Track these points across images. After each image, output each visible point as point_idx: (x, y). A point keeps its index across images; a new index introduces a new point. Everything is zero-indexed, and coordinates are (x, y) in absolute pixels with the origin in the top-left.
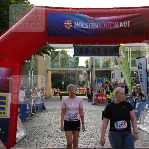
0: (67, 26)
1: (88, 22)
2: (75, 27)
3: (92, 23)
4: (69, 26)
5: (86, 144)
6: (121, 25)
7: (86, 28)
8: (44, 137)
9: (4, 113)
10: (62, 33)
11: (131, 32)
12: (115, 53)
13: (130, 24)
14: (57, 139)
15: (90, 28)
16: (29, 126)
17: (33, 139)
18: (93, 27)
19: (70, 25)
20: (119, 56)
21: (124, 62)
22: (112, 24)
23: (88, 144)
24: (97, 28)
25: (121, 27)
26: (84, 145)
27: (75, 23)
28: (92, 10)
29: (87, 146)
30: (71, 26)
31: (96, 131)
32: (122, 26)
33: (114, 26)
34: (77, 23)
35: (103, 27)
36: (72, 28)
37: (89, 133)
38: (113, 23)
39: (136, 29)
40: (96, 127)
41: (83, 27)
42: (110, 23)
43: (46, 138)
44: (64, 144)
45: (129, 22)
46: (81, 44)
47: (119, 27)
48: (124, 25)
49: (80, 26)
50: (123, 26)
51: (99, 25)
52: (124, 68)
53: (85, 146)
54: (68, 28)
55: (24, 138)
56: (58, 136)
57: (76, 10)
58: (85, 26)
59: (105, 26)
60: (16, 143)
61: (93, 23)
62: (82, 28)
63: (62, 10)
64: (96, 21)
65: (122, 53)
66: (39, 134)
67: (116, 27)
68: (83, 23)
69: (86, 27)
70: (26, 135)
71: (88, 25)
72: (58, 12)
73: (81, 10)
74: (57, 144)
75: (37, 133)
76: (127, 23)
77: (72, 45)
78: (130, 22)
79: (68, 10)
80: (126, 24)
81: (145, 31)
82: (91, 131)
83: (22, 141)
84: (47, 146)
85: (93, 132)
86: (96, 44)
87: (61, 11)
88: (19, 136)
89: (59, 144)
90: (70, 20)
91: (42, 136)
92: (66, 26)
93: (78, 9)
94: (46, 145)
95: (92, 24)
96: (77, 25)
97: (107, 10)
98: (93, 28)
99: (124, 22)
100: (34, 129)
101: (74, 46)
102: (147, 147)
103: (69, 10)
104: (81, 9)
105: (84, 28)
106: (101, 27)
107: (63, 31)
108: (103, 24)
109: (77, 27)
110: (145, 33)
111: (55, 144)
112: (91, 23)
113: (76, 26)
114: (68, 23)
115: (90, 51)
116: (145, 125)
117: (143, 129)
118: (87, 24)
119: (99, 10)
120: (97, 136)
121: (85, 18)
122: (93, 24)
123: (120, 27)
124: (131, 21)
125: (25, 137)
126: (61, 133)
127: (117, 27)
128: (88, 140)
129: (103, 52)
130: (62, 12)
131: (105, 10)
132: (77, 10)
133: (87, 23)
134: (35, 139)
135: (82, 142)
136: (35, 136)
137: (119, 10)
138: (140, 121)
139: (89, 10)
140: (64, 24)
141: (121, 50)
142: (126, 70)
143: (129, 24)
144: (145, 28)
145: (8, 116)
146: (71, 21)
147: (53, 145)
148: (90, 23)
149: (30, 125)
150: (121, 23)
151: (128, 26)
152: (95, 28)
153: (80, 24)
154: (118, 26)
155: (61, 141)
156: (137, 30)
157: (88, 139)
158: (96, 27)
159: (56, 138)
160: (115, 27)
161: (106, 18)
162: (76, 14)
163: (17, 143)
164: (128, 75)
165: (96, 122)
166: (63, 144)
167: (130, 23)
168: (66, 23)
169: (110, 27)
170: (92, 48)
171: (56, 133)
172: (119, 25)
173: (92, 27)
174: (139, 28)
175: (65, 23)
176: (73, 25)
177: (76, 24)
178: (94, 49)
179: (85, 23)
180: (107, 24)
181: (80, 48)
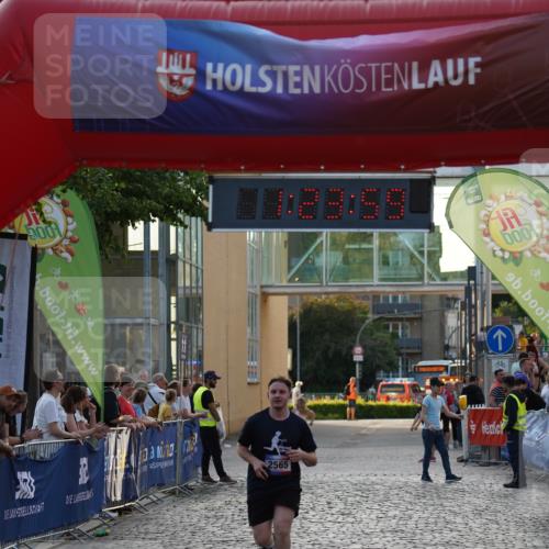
0: (172, 81)
1: (271, 63)
2: (209, 87)
3: (293, 69)
4: (180, 84)
6: (436, 75)
7: (261, 90)
11: (486, 108)
12: (412, 211)
13: (478, 70)
15: (280, 90)
18: (299, 85)
19: (182, 76)
22: (389, 70)
24: (317, 90)
25: (436, 84)
27: (209, 67)
28: (298, 4)
30: (189, 82)
32: (440, 79)
33: (399, 82)
34: (220, 66)
35: (346, 87)
36: (192, 90)
38: (396, 65)
39: (511, 97)
41: (248, 88)
42: (378, 69)
45: (472, 61)
46: (247, 170)
47: (422, 86)
48: (450, 73)
49: (233, 83)
50: (446, 80)
51: (328, 78)
54: (177, 91)
58: (256, 81)
59: (358, 84)
61: (297, 68)
62: (241, 93)
64: (309, 58)
67: (410, 84)
68: (249, 68)
69: (264, 84)
71: (273, 75)
73: (240, 4)
76: (466, 64)
78: (478, 59)
79: (179, 4)
80: (461, 69)
86: (319, 171)
87: (144, 8)
90: (184, 52)
95: (291, 73)
96: (219, 75)
98: (298, 91)
99: (450, 63)
101: (212, 181)
105: (254, 90)
106: (338, 88)
108: (346, 71)
109: (220, 87)
112: (284, 68)
113: (214, 82)
114: (176, 69)
115: (291, 201)
118: (267, 73)
121: (258, 41)
122: (296, 74)
123: (430, 84)
124: (482, 57)
127: (416, 85)
131: (362, 2)
132: (222, 4)
133: (267, 67)
137: (428, 5)
139: (283, 2)
143: (473, 71)
146: (188, 57)
148: (280, 69)
150: (436, 65)
151: (472, 80)
152: (306, 91)
153: (234, 73)
154: (420, 82)
156: (516, 98)
158: (310, 87)
161: (363, 41)
162: (216, 25)
167: (477, 65)
168: (168, 66)
169: (378, 86)
172: (423, 78)
173: (291, 85)
174: (524, 90)
176: (201, 75)
177: (215, 70)
178: (308, 192)
179: (260, 66)
180: (366, 72)
181: (241, 190)
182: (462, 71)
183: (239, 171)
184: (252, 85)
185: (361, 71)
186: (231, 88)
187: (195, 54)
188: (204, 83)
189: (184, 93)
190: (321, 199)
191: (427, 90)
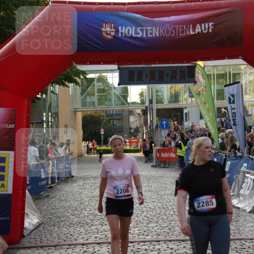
0: (107, 33)
1: (141, 26)
2: (120, 35)
3: (149, 28)
4: (110, 34)
5: (143, 234)
6: (198, 29)
7: (138, 36)
8: (72, 225)
9: (3, 186)
10: (98, 47)
11: (215, 40)
12: (188, 77)
13: (213, 27)
14: (93, 228)
15: (145, 36)
16: (45, 207)
17: (52, 228)
18: (151, 34)
19: (111, 32)
20: (195, 83)
21: (204, 92)
22: (182, 28)
23: (146, 234)
24: (158, 35)
25: (198, 32)
26: (138, 236)
27: (120, 28)
28: (149, 5)
29: (145, 237)
30: (113, 34)
31: (159, 212)
32: (200, 30)
33: (186, 32)
34: (124, 28)
35: (168, 34)
36: (114, 37)
37: (148, 215)
38: (185, 26)
39: (224, 36)
40: (159, 205)
41: (134, 35)
42: (179, 27)
43: (75, 226)
44: (106, 236)
45: (210, 24)
46: (131, 64)
47: (194, 33)
48: (203, 28)
49: (128, 34)
50: (202, 31)
51: (161, 31)
52: (205, 103)
53: (140, 237)
54: (109, 37)
55: (37, 227)
56: (94, 222)
57: (120, 6)
58: (136, 33)
59: (172, 33)
60: (24, 236)
61: (151, 28)
62: (131, 37)
63: (97, 6)
64: (155, 25)
65: (200, 78)
66: (63, 219)
68: (134, 28)
69: (139, 34)
70: (41, 223)
71: (142, 30)
72: (91, 10)
73: (129, 6)
74: (93, 237)
75: (59, 218)
76: (208, 25)
77: (115, 67)
78: (213, 23)
79: (108, 6)
80: (207, 27)
81: (238, 38)
82: (151, 213)
83: (35, 232)
84: (76, 240)
85: (154, 214)
86: (156, 64)
87: (96, 8)
88: (30, 223)
89: (97, 235)
90: (111, 23)
91: (68, 224)
92: (104, 34)
93: (124, 4)
94: (75, 237)
95: (148, 30)
96: (123, 31)
97: (174, 5)
98: (151, 36)
99: (203, 25)
100: (54, 211)
101: (119, 68)
102: (246, 236)
103: (110, 6)
104: (129, 4)
105: (135, 36)
106: (164, 33)
107: (99, 42)
108: (168, 29)
109: (124, 35)
110: (238, 42)
111: (90, 236)
112: (146, 28)
113: (122, 33)
114: (108, 29)
115: (147, 74)
116: (241, 198)
117: (238, 206)
118: (140, 30)
119: (161, 5)
120: (161, 221)
121: (137, 18)
122: (150, 30)
123: (196, 32)
125: (39, 226)
126: (100, 217)
127: (192, 33)
128: (146, 228)
129: (168, 76)
130: (97, 10)
131: (171, 5)
132: (123, 6)
133: (140, 28)
134: (56, 229)
135: (136, 232)
136: (57, 224)
137: (194, 5)
138: (233, 191)
139: (143, 5)
140: (101, 31)
141: (199, 72)
142: (207, 106)
143: (211, 27)
144: (239, 33)
145: (9, 190)
146: (112, 25)
147: (86, 238)
148: (145, 28)
149: (47, 205)
150: (198, 26)
151: (210, 31)
152: (154, 36)
153: (129, 30)
155: (100, 230)
157: (145, 226)
158: (155, 34)
159: (92, 225)
160: (188, 33)
161: (173, 18)
162: (122, 13)
163: (26, 235)
164: (211, 115)
165: (159, 196)
166: (104, 236)
167: (212, 25)
169: (179, 34)
170: (150, 71)
171: (92, 217)
172: (194, 30)
173: (149, 34)
174: (228, 34)
175: (103, 29)
176: (117, 31)
177: (122, 29)
178: (153, 71)
179: (137, 27)
180: (174, 29)
181: (129, 71)
182: (207, 28)
183: (128, 64)
184: (135, 34)
185: (173, 28)
186: (128, 35)
187: (115, 24)
188: (118, 34)
189: (111, 37)
190: (157, 73)
191: (195, 35)
